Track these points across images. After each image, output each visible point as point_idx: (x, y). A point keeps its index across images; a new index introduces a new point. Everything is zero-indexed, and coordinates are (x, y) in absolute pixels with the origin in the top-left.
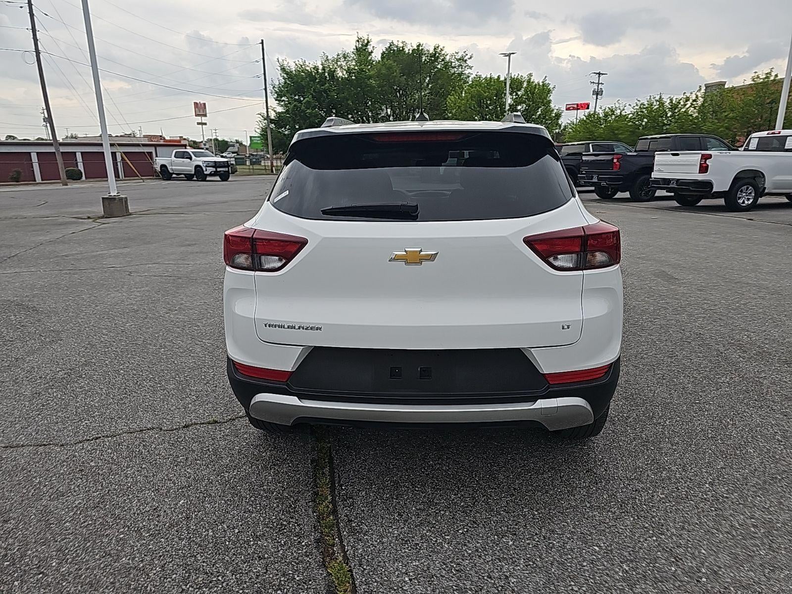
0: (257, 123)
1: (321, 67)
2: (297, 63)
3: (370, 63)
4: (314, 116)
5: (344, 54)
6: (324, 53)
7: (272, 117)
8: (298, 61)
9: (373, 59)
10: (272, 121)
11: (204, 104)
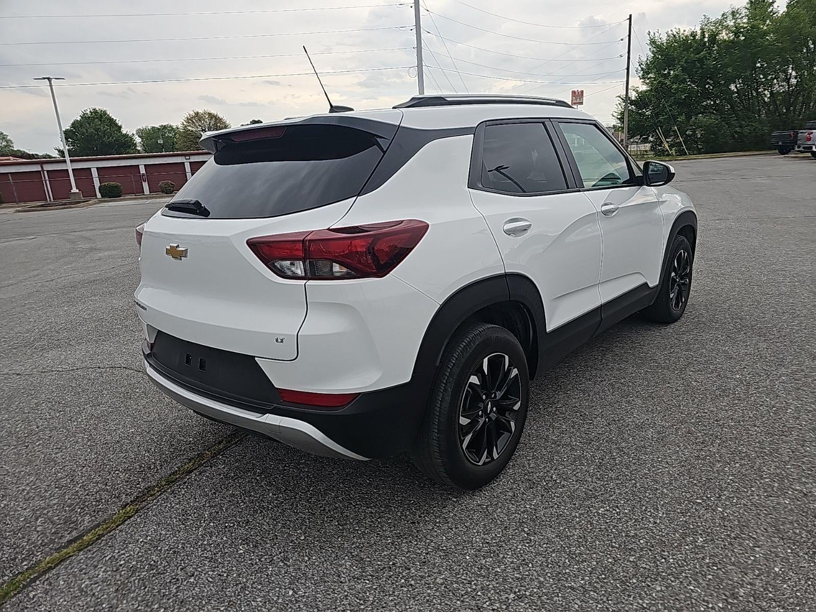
0: (616, 106)
1: (699, 32)
2: (670, 32)
3: (770, 16)
4: (681, 92)
5: (733, 12)
6: (704, 15)
7: (633, 98)
8: (672, 31)
9: (774, 10)
10: (632, 102)
11: (582, 92)
